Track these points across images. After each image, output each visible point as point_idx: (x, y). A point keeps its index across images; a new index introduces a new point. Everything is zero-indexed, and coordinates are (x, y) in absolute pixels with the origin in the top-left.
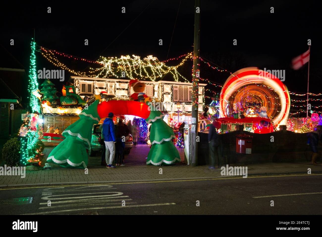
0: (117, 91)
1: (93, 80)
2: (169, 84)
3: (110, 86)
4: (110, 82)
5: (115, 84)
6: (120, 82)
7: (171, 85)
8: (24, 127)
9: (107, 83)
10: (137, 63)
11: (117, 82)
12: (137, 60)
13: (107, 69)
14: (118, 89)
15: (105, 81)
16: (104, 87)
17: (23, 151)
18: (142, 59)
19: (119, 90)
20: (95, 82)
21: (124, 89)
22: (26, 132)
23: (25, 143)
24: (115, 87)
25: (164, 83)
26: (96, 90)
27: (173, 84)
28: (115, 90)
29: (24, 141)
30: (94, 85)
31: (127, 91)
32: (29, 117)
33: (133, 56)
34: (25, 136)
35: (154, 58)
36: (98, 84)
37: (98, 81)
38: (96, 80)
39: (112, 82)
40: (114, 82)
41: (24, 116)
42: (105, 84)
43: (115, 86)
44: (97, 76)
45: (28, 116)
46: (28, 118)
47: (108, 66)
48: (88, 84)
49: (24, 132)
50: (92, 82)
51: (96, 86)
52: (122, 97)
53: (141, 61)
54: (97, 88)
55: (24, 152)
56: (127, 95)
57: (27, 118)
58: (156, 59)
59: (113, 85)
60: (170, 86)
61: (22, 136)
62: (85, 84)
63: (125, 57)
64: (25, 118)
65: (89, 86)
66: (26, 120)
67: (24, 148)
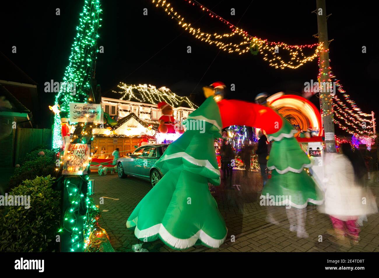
0: (140, 114)
1: (118, 103)
2: (187, 110)
3: (134, 109)
4: (134, 105)
5: (139, 108)
6: (143, 106)
7: (189, 111)
8: (78, 145)
9: (131, 106)
10: (154, 91)
11: (141, 106)
12: (153, 89)
13: (130, 94)
14: (141, 113)
15: (129, 104)
16: (128, 110)
17: (74, 225)
18: (157, 88)
19: (143, 114)
20: (119, 104)
21: (147, 113)
22: (85, 160)
23: (82, 195)
24: (139, 111)
25: (183, 109)
26: (120, 112)
27: (190, 111)
28: (138, 113)
29: (75, 190)
30: (118, 107)
31: (150, 115)
32: (94, 112)
33: (150, 85)
34: (80, 173)
35: (167, 89)
36: (123, 107)
37: (123, 103)
38: (120, 103)
39: (135, 106)
40: (137, 106)
41: (78, 110)
42: (129, 107)
43: (139, 109)
44: (122, 99)
45: (92, 111)
46: (92, 117)
47: (129, 91)
48: (112, 106)
49: (78, 161)
50: (117, 104)
51: (120, 108)
52: (146, 120)
53: (157, 90)
54: (121, 110)
55: (75, 229)
56: (149, 118)
57: (87, 115)
58: (169, 90)
59: (137, 108)
60: (187, 112)
61: (71, 174)
62: (109, 106)
63: (142, 85)
64: (83, 117)
65: (113, 108)
66: (83, 123)
67: (76, 213)
